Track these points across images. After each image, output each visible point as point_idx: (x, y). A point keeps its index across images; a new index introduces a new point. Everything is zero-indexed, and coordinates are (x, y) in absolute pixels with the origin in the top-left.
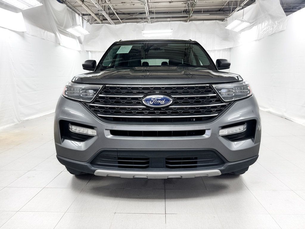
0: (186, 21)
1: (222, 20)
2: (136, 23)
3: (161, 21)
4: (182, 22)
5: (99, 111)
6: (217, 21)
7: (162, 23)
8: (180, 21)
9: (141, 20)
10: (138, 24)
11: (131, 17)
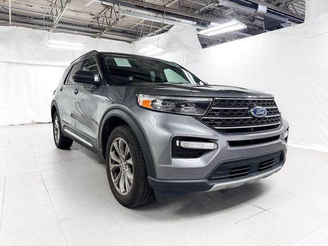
0: (94, 37)
1: (130, 42)
2: (32, 29)
3: (65, 32)
4: (89, 37)
5: (215, 124)
6: (125, 42)
7: (66, 34)
8: (88, 35)
9: (39, 26)
10: (36, 31)
11: (24, 20)
